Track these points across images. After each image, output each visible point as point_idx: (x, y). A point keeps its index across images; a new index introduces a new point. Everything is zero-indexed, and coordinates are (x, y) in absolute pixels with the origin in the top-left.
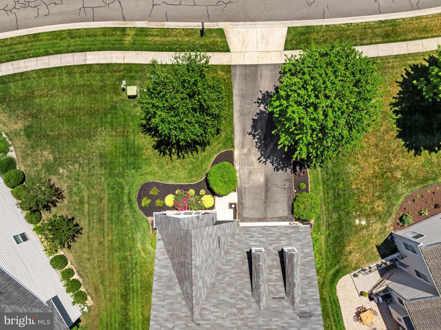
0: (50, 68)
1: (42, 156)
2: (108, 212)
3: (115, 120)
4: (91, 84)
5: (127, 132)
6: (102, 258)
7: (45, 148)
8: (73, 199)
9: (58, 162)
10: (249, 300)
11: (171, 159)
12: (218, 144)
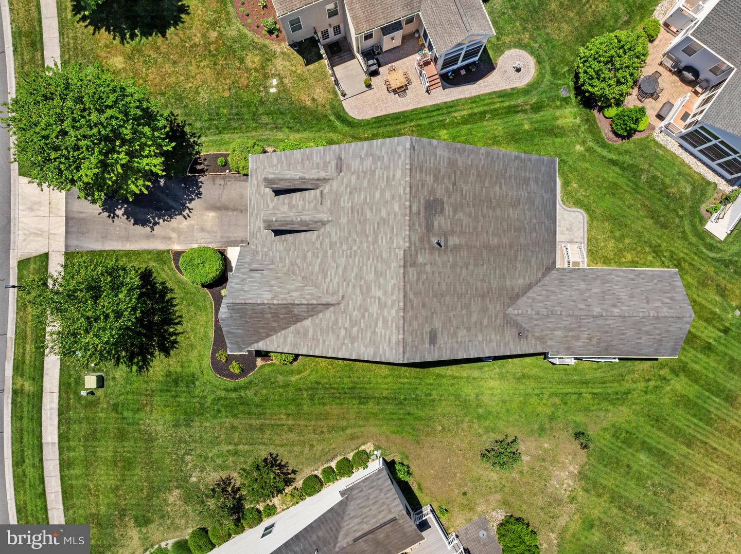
0: (62, 492)
1: (175, 505)
2: (250, 418)
3: (131, 406)
4: (84, 437)
5: (147, 390)
6: (310, 428)
7: (165, 500)
8: (231, 464)
9: (182, 482)
10: (323, 235)
11: (182, 333)
12: (164, 271)
